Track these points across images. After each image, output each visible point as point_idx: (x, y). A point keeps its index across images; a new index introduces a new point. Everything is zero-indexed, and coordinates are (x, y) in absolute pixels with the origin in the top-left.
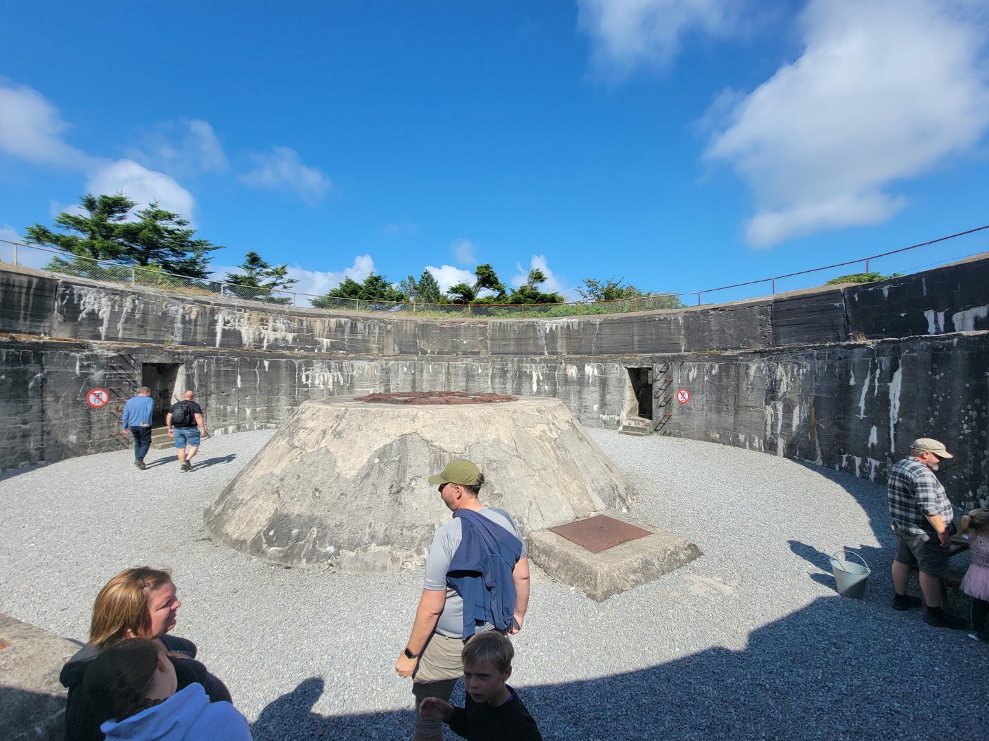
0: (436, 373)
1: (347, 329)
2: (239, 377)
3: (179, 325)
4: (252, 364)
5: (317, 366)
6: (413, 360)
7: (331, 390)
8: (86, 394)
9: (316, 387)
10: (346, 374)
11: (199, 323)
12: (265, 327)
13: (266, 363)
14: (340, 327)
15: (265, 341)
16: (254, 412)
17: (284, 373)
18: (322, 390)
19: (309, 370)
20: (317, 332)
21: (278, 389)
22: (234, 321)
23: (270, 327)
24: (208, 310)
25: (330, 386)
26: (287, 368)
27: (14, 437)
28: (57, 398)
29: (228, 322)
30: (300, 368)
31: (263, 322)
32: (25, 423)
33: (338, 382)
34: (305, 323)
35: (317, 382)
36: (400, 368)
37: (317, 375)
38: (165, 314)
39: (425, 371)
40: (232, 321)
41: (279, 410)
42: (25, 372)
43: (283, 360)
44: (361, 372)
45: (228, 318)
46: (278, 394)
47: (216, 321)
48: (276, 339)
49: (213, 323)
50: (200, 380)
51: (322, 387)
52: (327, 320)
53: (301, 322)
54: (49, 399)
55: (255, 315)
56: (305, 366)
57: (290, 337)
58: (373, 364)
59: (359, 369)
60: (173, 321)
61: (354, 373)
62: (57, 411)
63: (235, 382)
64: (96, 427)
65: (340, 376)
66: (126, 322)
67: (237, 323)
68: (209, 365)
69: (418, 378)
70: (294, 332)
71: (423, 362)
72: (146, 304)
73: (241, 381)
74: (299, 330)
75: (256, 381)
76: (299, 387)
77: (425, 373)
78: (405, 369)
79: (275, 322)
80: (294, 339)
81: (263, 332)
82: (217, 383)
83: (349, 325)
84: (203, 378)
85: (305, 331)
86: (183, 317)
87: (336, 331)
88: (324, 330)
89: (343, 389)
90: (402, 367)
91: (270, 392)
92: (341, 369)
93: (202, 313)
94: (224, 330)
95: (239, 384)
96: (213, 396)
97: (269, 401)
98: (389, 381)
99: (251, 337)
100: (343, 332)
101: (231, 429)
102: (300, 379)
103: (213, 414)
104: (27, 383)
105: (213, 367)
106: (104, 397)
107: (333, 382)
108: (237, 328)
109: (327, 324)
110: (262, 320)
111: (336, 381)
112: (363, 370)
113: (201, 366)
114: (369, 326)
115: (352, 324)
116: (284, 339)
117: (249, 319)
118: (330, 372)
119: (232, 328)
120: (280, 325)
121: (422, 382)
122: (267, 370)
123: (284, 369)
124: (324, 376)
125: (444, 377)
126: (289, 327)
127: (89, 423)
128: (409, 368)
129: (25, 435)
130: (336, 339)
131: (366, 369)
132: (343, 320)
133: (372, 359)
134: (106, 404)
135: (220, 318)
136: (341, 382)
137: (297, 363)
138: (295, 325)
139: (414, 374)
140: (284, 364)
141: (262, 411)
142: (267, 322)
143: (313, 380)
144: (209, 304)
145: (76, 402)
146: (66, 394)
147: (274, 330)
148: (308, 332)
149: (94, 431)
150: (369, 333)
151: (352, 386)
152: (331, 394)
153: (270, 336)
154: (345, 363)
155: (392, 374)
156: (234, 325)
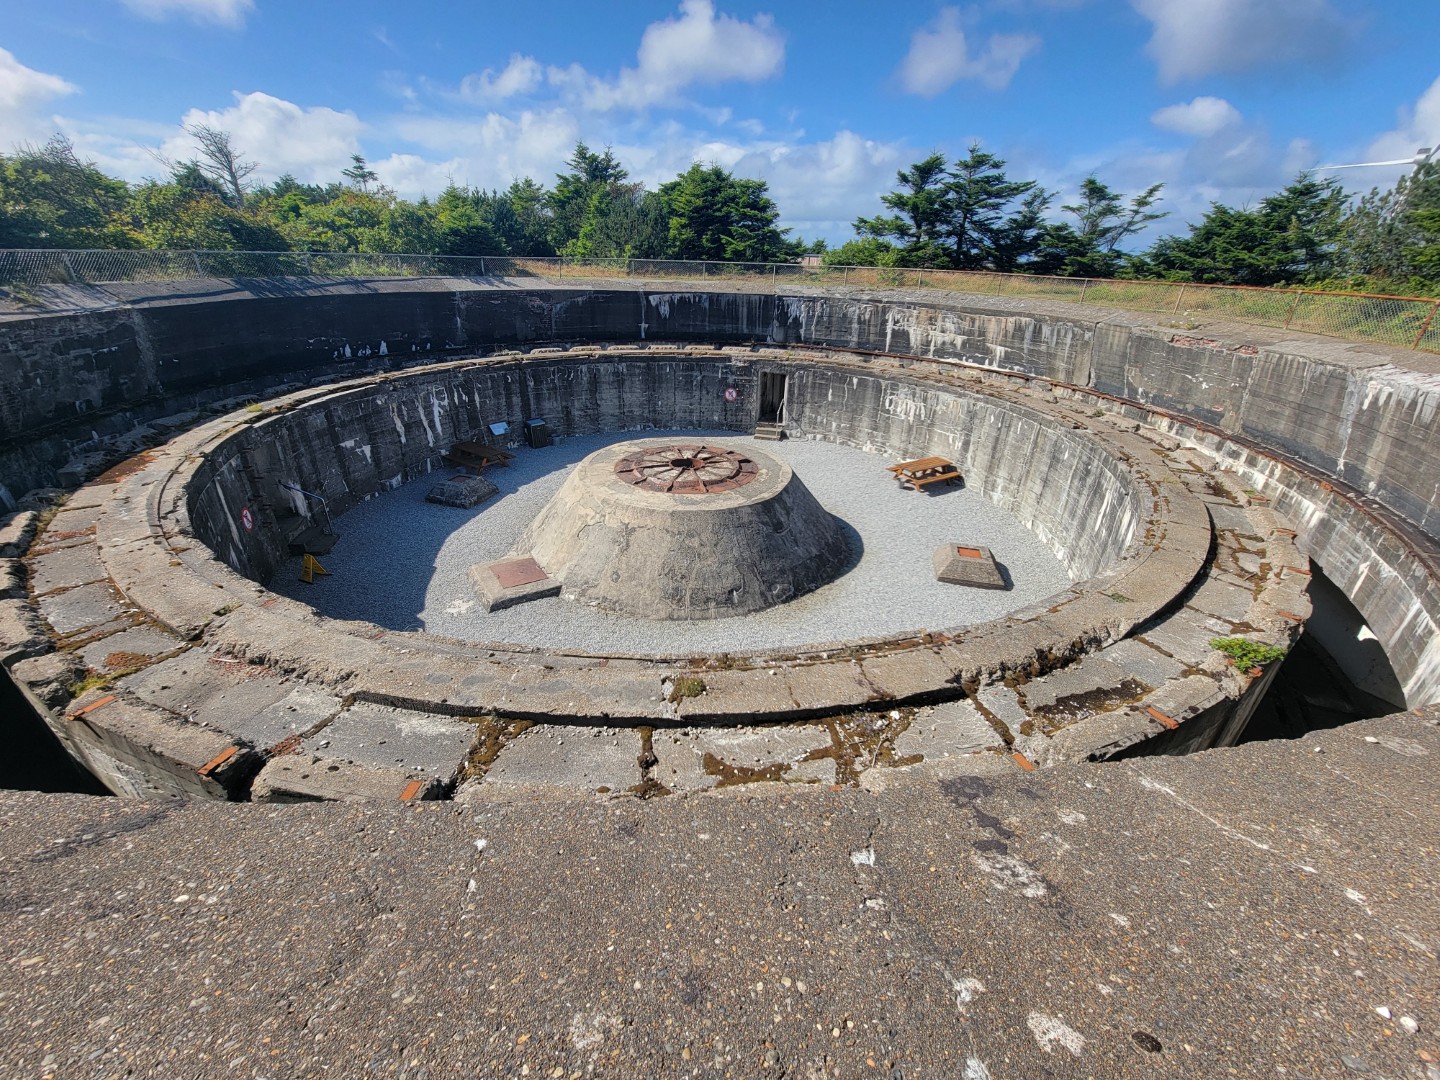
0: (1023, 437)
1: (1028, 335)
2: (831, 391)
3: (855, 326)
4: (842, 380)
5: (903, 390)
6: (1005, 408)
7: (911, 422)
8: (724, 391)
9: (898, 415)
10: (929, 406)
11: (872, 323)
12: (934, 327)
13: (855, 380)
14: (1019, 329)
15: (933, 344)
16: (838, 426)
17: (870, 393)
18: (903, 421)
19: (894, 394)
20: (990, 336)
21: (862, 409)
22: (904, 321)
23: (939, 329)
24: (880, 309)
25: (911, 419)
26: (873, 388)
27: (686, 412)
28: (708, 392)
29: (898, 321)
30: (885, 390)
31: (932, 321)
32: (691, 404)
33: (920, 415)
34: (977, 324)
35: (899, 410)
36: (988, 416)
37: (901, 402)
38: (845, 315)
39: (1012, 429)
40: (901, 320)
41: (860, 431)
42: (692, 376)
43: (871, 379)
44: (945, 408)
45: (898, 317)
46: (861, 414)
47: (887, 321)
48: (944, 343)
49: (885, 322)
50: (799, 390)
51: (903, 417)
52: (1003, 319)
53: (973, 321)
54: (704, 392)
55: (924, 313)
56: (892, 389)
57: (959, 340)
58: (960, 400)
59: (944, 404)
60: (851, 323)
61: (938, 408)
62: (708, 400)
63: (827, 395)
64: (729, 413)
65: (923, 408)
66: (817, 324)
67: (906, 323)
68: (807, 377)
69: (1003, 436)
70: (964, 334)
71: (1014, 415)
72: (831, 307)
73: (832, 395)
74: (970, 333)
75: (844, 397)
76: (882, 411)
77: (1011, 433)
78: (992, 418)
79: (944, 321)
80: (964, 344)
81: (931, 332)
82: (812, 394)
83: (1031, 328)
84: (802, 388)
85: (976, 334)
86: (859, 318)
87: (1013, 337)
88: (998, 334)
89: (922, 425)
90: (991, 415)
91: (854, 411)
92: (925, 400)
93: (875, 313)
94: (893, 330)
95: (830, 398)
96: (808, 405)
97: (852, 419)
98: (971, 430)
99: (919, 338)
100: (1023, 339)
101: (819, 437)
102: (884, 402)
103: (806, 420)
104: (693, 382)
105: (810, 378)
107: (915, 414)
108: (906, 328)
109: (1003, 326)
110: (931, 319)
111: (917, 413)
112: (948, 407)
113: (801, 377)
114: (1059, 331)
115: (1035, 326)
116: (952, 344)
117: (917, 318)
118: (914, 401)
119: (901, 328)
120: (949, 325)
121: (1005, 445)
122: (855, 387)
123: (870, 389)
124: (907, 404)
125: (1030, 446)
126: (959, 327)
127: (725, 410)
128: (997, 418)
129: (691, 412)
130: (1012, 348)
131: (951, 406)
132: (1024, 320)
133: (961, 393)
135: (890, 317)
136: (923, 416)
137: (884, 383)
138: (966, 325)
139: (999, 429)
140: (870, 384)
141: (845, 428)
142: (936, 321)
143: (896, 407)
144: (880, 302)
145: (718, 396)
146: (713, 390)
147: (943, 332)
148: (979, 336)
149: (728, 416)
150: (1057, 343)
151: (932, 424)
152: (910, 428)
153: (938, 338)
154: (931, 393)
155: (977, 421)
156: (904, 325)
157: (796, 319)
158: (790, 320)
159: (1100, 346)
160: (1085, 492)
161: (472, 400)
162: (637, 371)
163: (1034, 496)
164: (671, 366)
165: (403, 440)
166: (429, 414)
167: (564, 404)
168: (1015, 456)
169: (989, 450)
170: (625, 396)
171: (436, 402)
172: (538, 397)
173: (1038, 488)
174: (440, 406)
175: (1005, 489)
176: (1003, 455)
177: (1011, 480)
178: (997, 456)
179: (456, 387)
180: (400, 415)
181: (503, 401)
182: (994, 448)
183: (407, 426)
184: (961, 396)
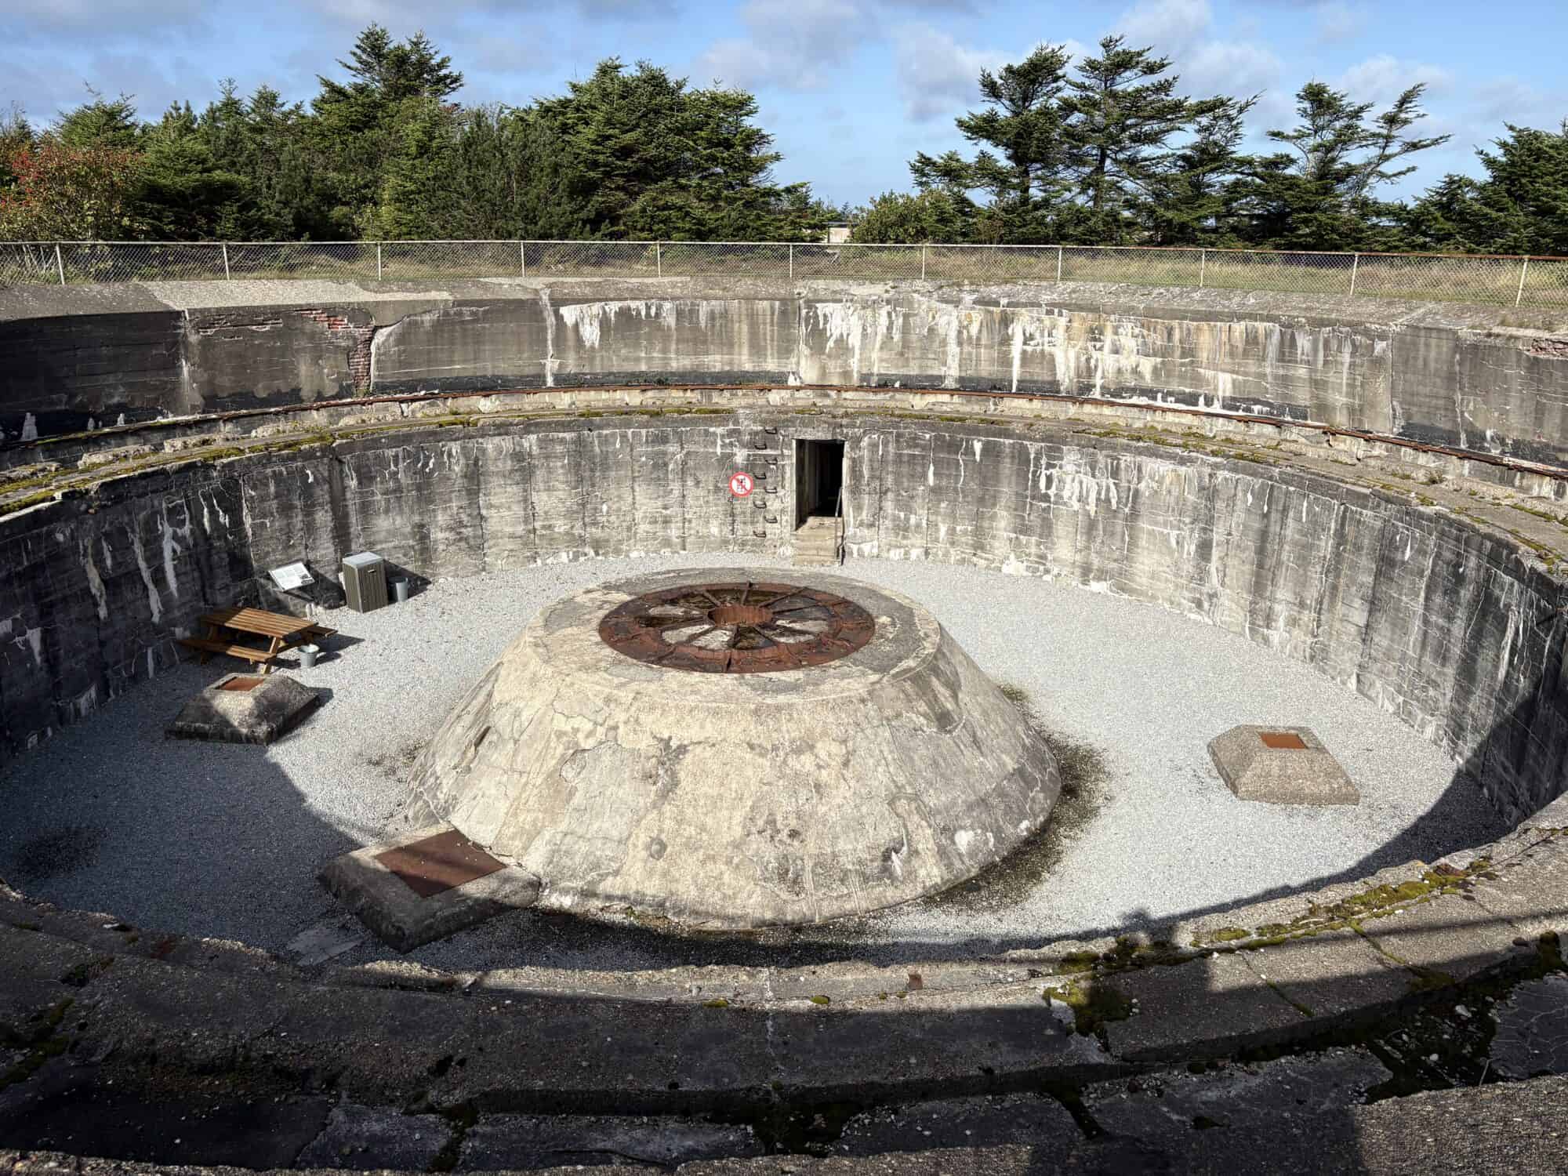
0: (1315, 527)
1: (1272, 351)
2: (932, 468)
3: (953, 348)
4: (953, 447)
5: (1071, 459)
6: (1271, 478)
7: (1092, 514)
8: (729, 479)
9: (1065, 504)
10: (1124, 484)
11: (983, 342)
12: (1098, 345)
13: (978, 446)
14: (1255, 342)
15: (1099, 374)
16: (952, 531)
17: (1007, 467)
18: (1076, 513)
19: (1054, 466)
20: (1203, 355)
21: (995, 497)
22: (1042, 336)
23: (1108, 345)
24: (997, 318)
25: (1092, 508)
26: (1013, 457)
27: (656, 522)
28: (698, 483)
29: (1032, 337)
30: (1037, 459)
31: (1095, 335)
32: (665, 508)
33: (1108, 500)
34: (1177, 335)
35: (1066, 493)
36: (1240, 494)
37: (1068, 479)
38: (932, 330)
39: (1291, 514)
40: (1037, 335)
41: (994, 537)
42: (665, 453)
43: (1008, 441)
44: (1155, 485)
45: (1030, 329)
46: (994, 505)
47: (1011, 337)
48: (1119, 372)
49: (1007, 340)
50: (872, 469)
51: (1076, 506)
52: (1224, 325)
53: (1169, 330)
54: (690, 483)
55: (1079, 321)
56: (1049, 457)
57: (1147, 365)
58: (1183, 470)
59: (1152, 478)
60: (944, 343)
61: (1142, 486)
62: (697, 498)
63: (924, 476)
64: (738, 519)
65: (1113, 487)
67: (1046, 339)
68: (886, 445)
69: (1275, 528)
70: (1155, 355)
71: (1292, 489)
73: (935, 474)
74: (1166, 352)
75: (958, 476)
76: (1033, 498)
77: (1290, 522)
78: (1250, 497)
79: (1116, 333)
80: (1156, 371)
81: (1096, 355)
82: (898, 476)
83: (1275, 338)
84: (876, 465)
85: (1178, 353)
86: (959, 333)
87: (1246, 354)
88: (1218, 352)
89: (1115, 517)
90: (1245, 492)
91: (981, 501)
92: (1115, 473)
93: (988, 324)
94: (1024, 352)
95: (931, 480)
96: (890, 495)
97: (979, 516)
98: (1210, 521)
99: (1072, 365)
100: (1262, 358)
101: (915, 553)
102: (1036, 482)
103: (888, 523)
104: (666, 465)
105: (891, 448)
106: (748, 484)
107: (1098, 499)
108: (1047, 348)
109: (1225, 338)
110: (1092, 330)
111: (1103, 497)
112: (1160, 482)
113: (874, 446)
114: (1327, 342)
115: (1283, 336)
116: (1135, 371)
117: (1067, 329)
118: (1094, 476)
119: (1039, 349)
120: (1129, 343)
121: (1281, 544)
122: (978, 458)
123: (1008, 460)
124: (1081, 483)
125: (1331, 542)
126: (1145, 344)
127: (733, 515)
128: (1258, 496)
129: (666, 521)
130: (1246, 374)
131: (1167, 481)
132: (1261, 326)
133: (1182, 458)
134: (749, 492)
135: (1016, 330)
136: (1114, 502)
137: (1033, 448)
138: (1157, 340)
139: (1266, 516)
140: (1007, 450)
141: (965, 533)
142: (1101, 333)
143: (1060, 489)
144: (997, 304)
145: (717, 489)
146: (708, 478)
147: (1116, 352)
148: (1183, 355)
149: (738, 526)
150: (1326, 362)
151: (1134, 515)
152: (1091, 526)
153: (1107, 365)
154: (1127, 459)
155: (1220, 505)
156: (1041, 343)
157: (841, 341)
158: (831, 344)
159: (1406, 362)
160: (1461, 614)
161: (237, 522)
162: (559, 449)
163: (1353, 630)
164: (624, 436)
165: (103, 612)
166: (155, 556)
167: (417, 519)
168: (1303, 561)
169: (1250, 554)
170: (535, 498)
171: (168, 530)
172: (365, 509)
173: (1359, 617)
174: (175, 537)
175: (1293, 622)
176: (1279, 563)
177: (1302, 605)
178: (1270, 562)
179: (207, 498)
180: (99, 562)
181: (298, 520)
182: (1261, 551)
183: (110, 584)
184: (1183, 461)
